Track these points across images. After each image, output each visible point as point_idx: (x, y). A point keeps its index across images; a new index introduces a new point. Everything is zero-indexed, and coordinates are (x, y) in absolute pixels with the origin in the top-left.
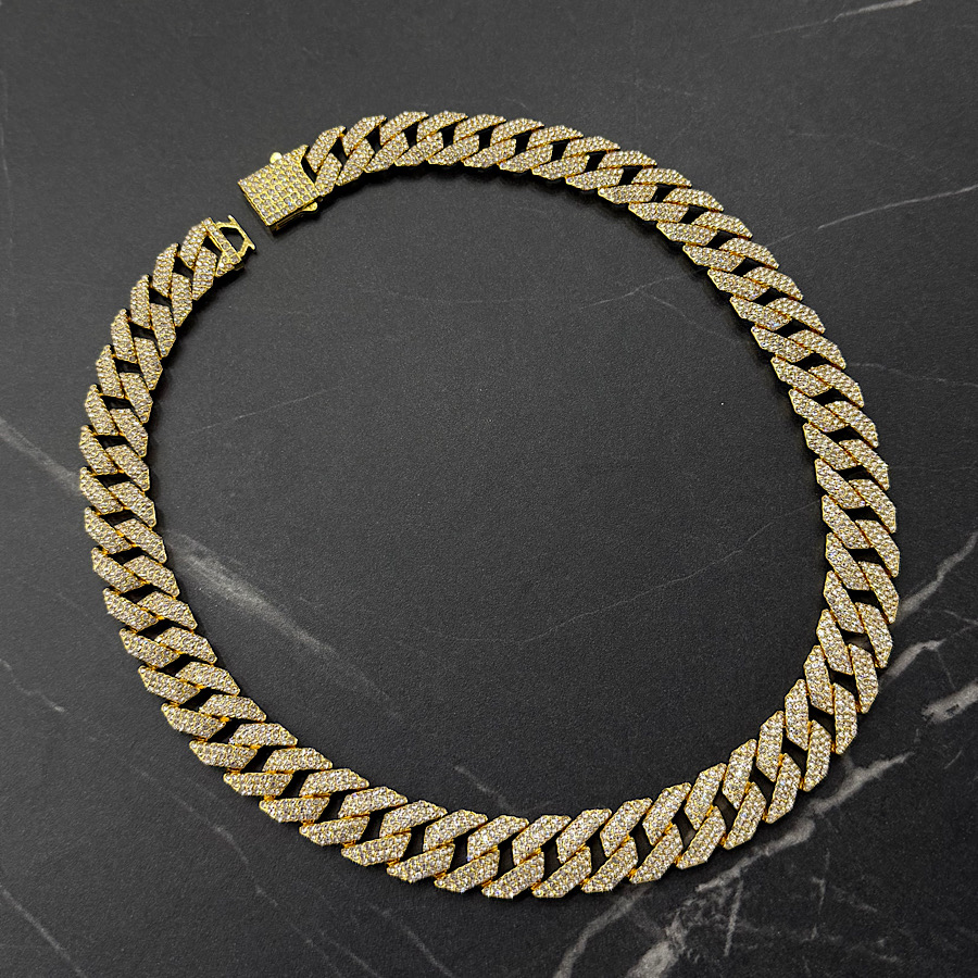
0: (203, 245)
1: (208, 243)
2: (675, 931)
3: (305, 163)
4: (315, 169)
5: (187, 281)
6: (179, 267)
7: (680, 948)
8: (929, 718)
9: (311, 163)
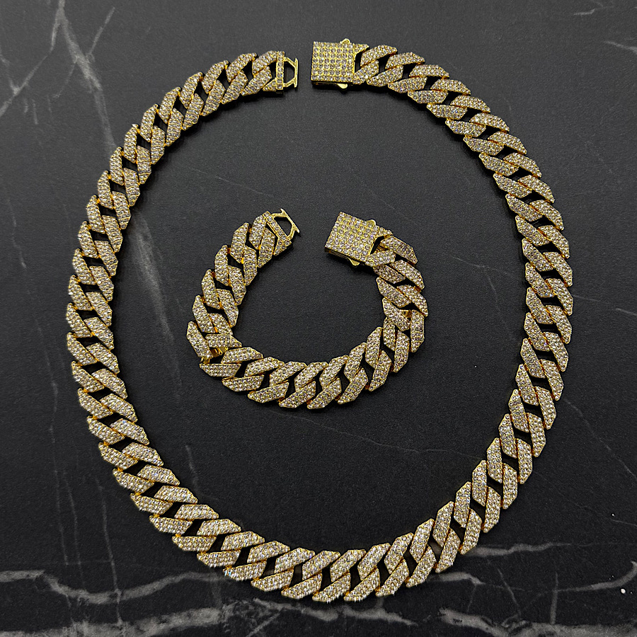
0: (269, 65)
1: (272, 66)
2: (228, 610)
3: (359, 56)
5: (246, 80)
6: (248, 69)
7: (224, 619)
8: (441, 615)
9: (363, 59)
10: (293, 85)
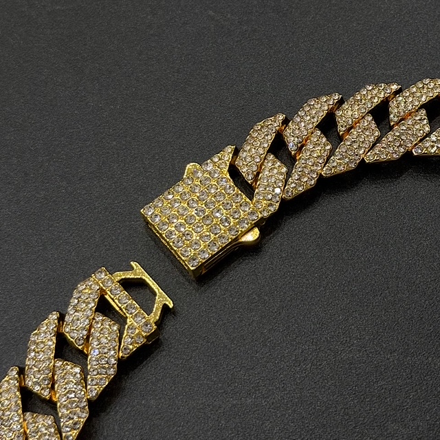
0: (97, 310)
1: (103, 307)
3: (234, 172)
4: (249, 179)
5: (77, 370)
6: (64, 349)
9: (244, 170)
10: (165, 307)
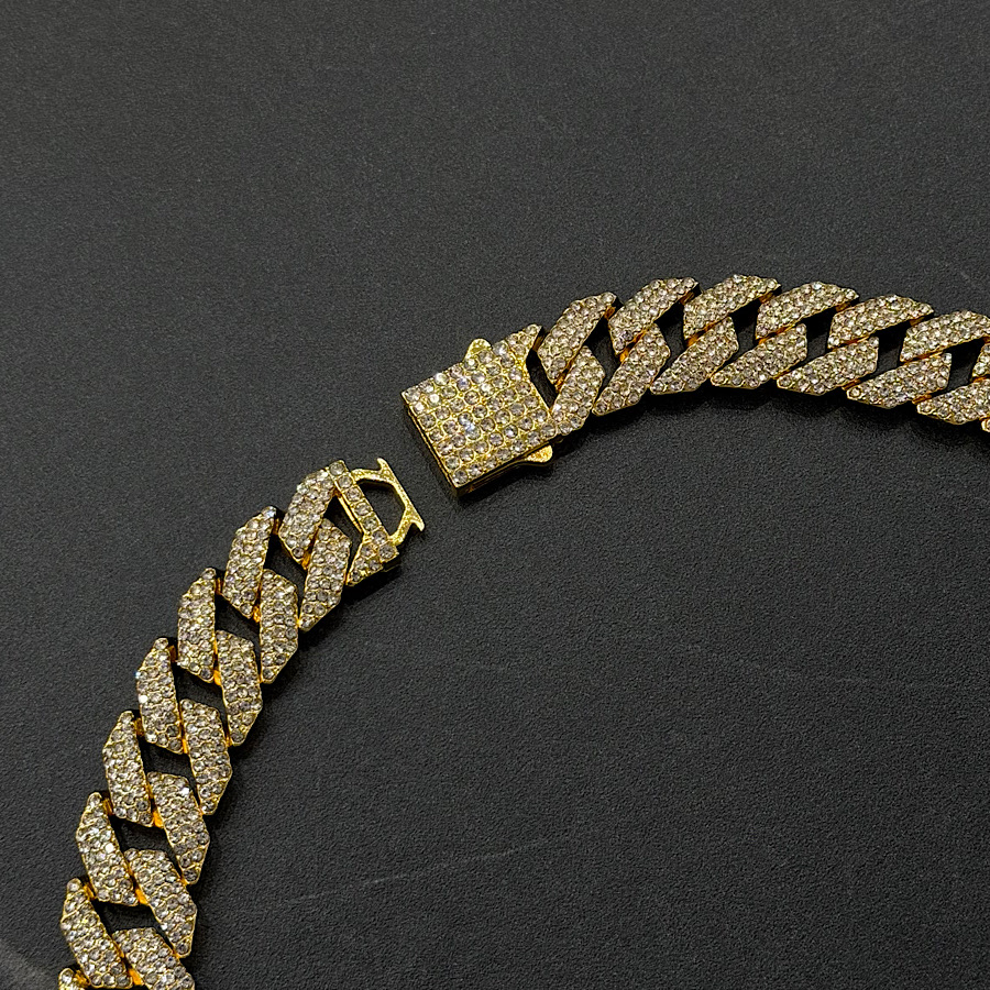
0: (325, 516)
1: (334, 512)
4: (552, 377)
5: (291, 589)
6: (278, 558)
9: (548, 364)
10: (413, 528)
